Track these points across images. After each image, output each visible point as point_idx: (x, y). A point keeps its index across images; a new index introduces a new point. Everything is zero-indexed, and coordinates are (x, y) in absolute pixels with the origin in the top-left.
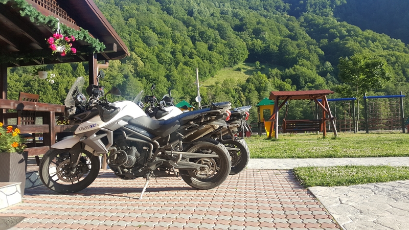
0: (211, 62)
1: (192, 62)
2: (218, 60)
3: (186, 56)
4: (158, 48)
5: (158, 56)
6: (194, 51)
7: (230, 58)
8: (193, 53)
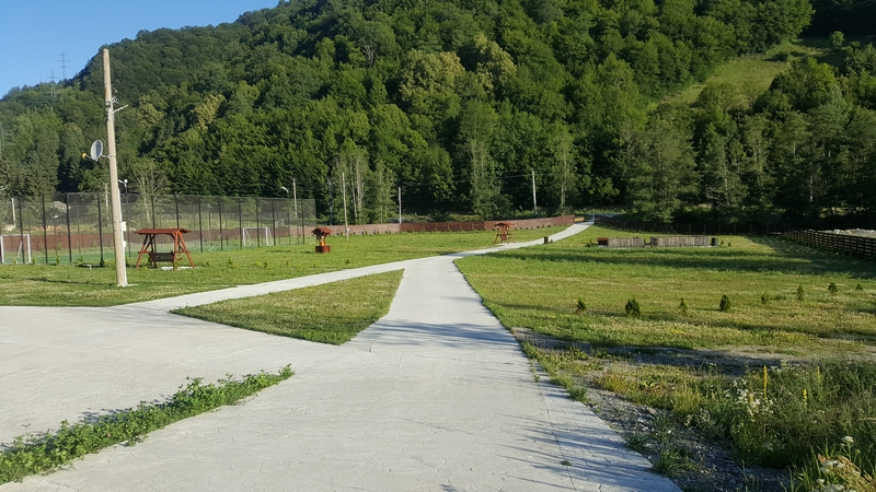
0: (697, 43)
1: (641, 49)
2: (719, 37)
3: (631, 36)
4: (560, 23)
5: (555, 46)
6: (654, 21)
7: (754, 30)
8: (650, 27)
